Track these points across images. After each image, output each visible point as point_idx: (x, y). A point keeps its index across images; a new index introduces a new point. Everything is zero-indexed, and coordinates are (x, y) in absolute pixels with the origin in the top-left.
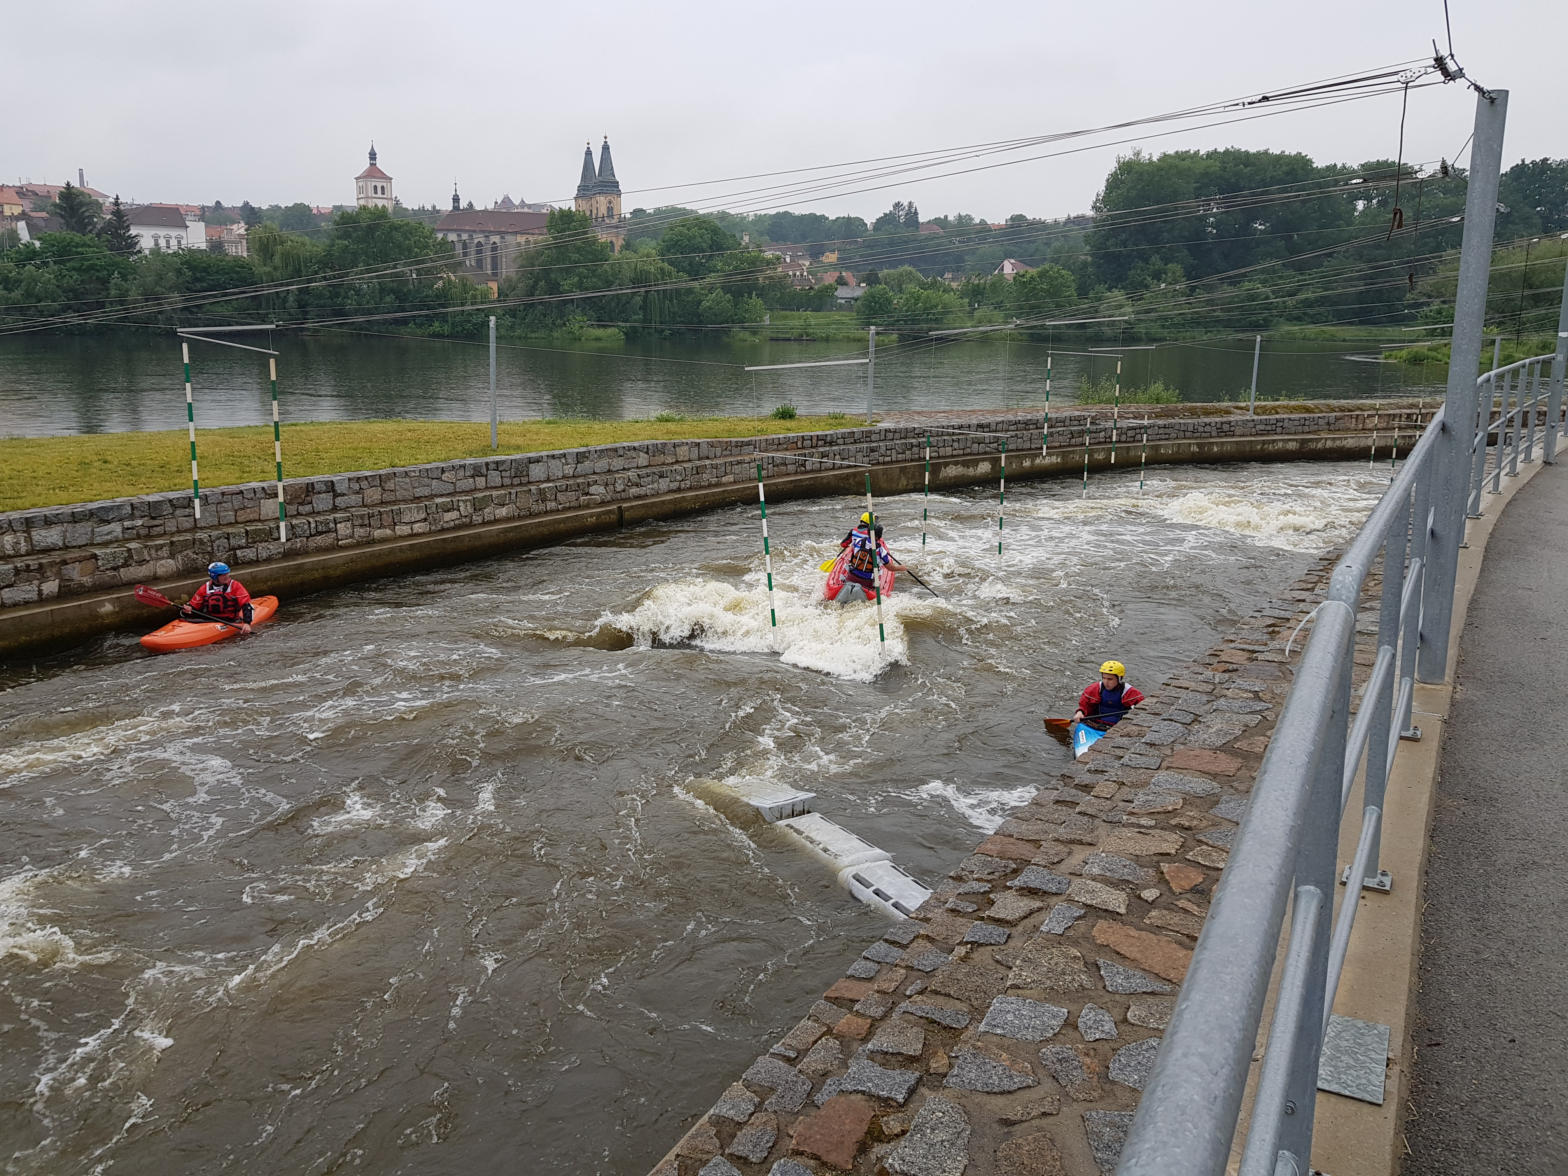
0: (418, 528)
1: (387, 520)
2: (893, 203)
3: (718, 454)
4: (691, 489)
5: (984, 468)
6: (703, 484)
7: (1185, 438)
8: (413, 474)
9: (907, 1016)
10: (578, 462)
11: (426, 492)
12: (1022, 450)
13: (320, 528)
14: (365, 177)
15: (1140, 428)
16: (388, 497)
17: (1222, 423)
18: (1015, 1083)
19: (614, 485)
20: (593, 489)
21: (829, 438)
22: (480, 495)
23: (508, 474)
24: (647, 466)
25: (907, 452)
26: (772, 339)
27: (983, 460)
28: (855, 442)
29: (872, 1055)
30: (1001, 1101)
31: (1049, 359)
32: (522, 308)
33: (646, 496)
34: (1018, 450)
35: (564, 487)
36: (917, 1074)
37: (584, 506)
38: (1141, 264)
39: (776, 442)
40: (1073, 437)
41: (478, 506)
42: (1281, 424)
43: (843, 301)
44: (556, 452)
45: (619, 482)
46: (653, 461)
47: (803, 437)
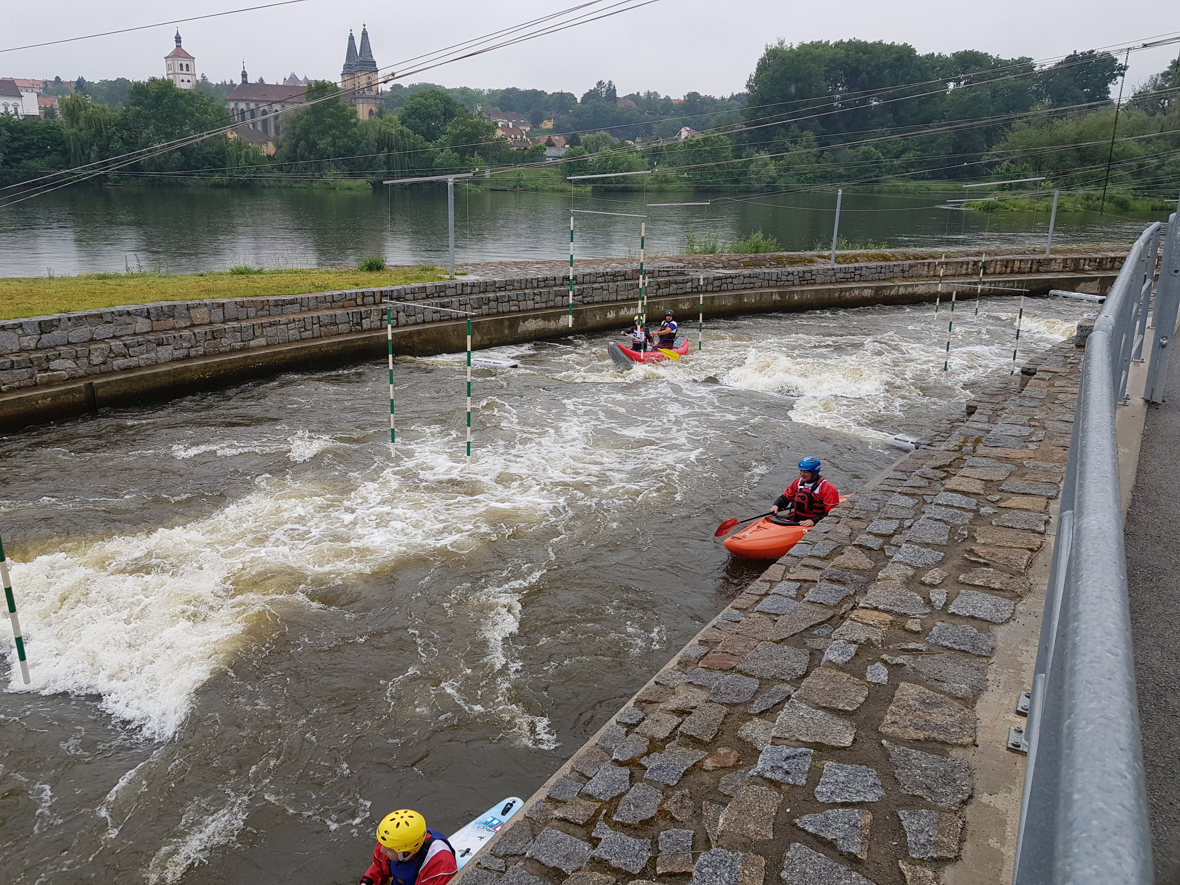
2: (597, 81)
3: (249, 315)
5: (567, 321)
6: (221, 349)
7: (769, 287)
10: (43, 333)
14: (172, 56)
15: (726, 278)
17: (804, 272)
19: (88, 357)
20: (55, 364)
21: (395, 294)
24: (143, 333)
25: (484, 307)
26: (492, 190)
31: (573, 218)
33: (139, 367)
37: (42, 384)
39: (329, 299)
42: (859, 272)
43: (551, 160)
45: (96, 354)
46: (157, 326)
47: (363, 293)
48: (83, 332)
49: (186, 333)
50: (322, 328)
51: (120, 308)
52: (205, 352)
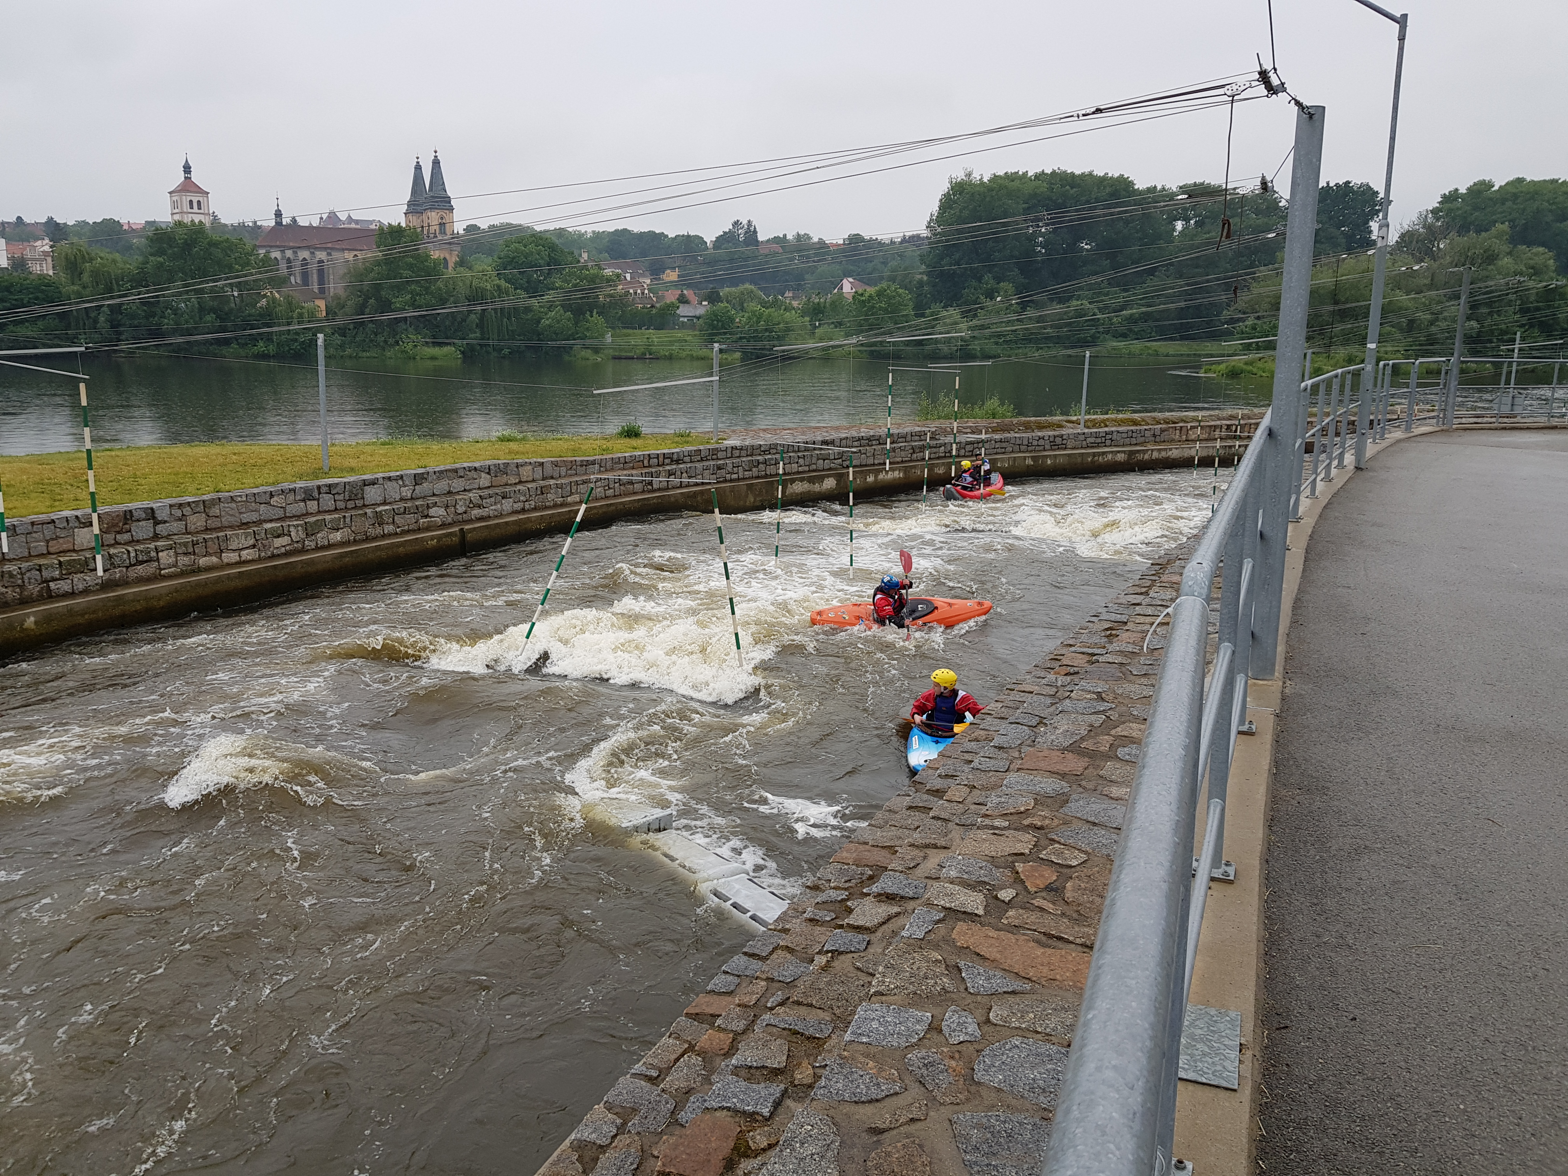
0: (246, 555)
1: (213, 547)
2: (732, 221)
3: (563, 474)
4: (535, 509)
5: (829, 484)
6: (547, 504)
7: (1020, 452)
8: (240, 499)
9: (770, 1029)
10: (416, 484)
11: (254, 517)
12: (866, 466)
13: (140, 558)
14: (179, 191)
15: (978, 443)
16: (212, 523)
17: (1055, 437)
18: (883, 1091)
19: (455, 506)
20: (433, 511)
21: (675, 457)
22: (312, 519)
23: (341, 497)
24: (489, 487)
25: (754, 469)
26: (614, 358)
27: (828, 476)
28: (702, 460)
29: (736, 1071)
30: (869, 1109)
31: (890, 375)
32: (351, 326)
33: (489, 517)
34: (861, 466)
35: (402, 510)
36: (782, 1086)
37: (423, 529)
38: (974, 283)
39: (622, 460)
40: (914, 452)
42: (1110, 437)
43: (686, 320)
44: (392, 474)
45: (459, 504)
47: (649, 455)
49: (519, 488)
51: (468, 464)
52: (537, 506)
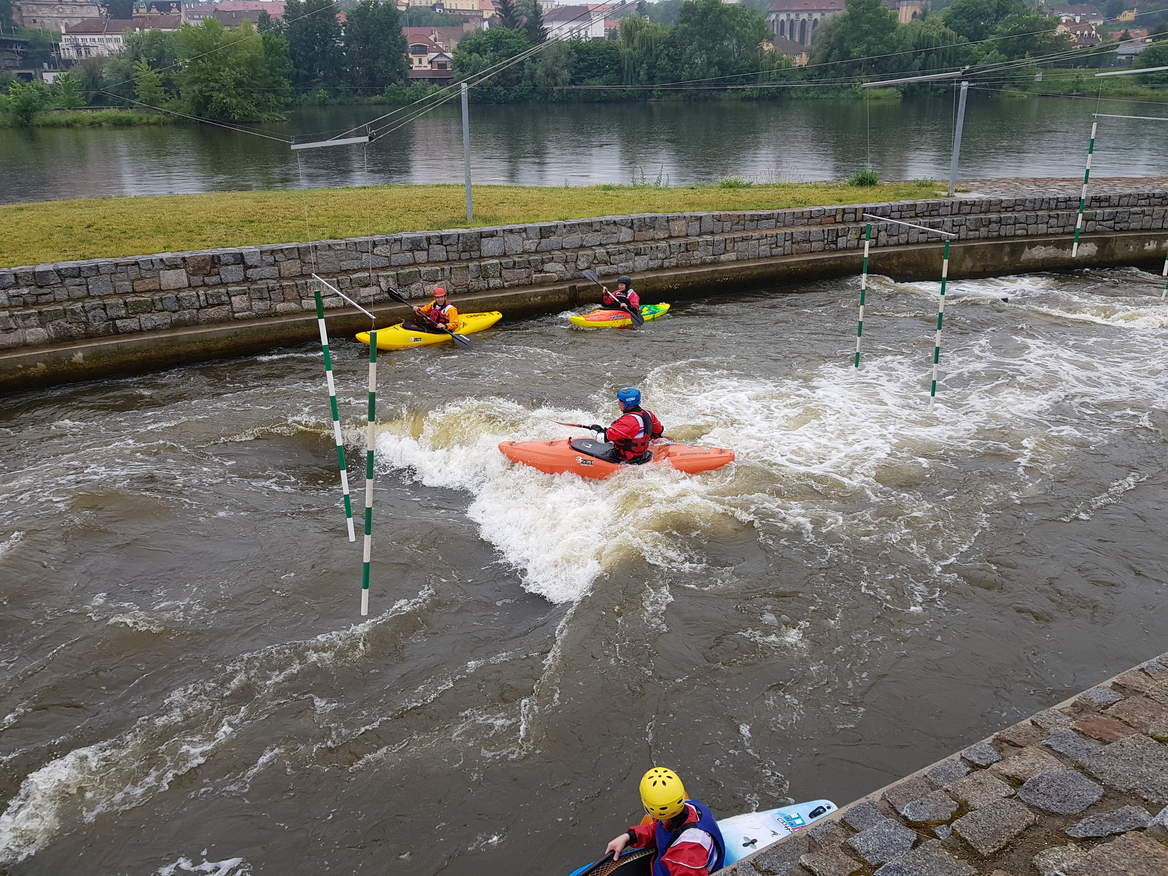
1: (291, 294)
3: (727, 229)
5: (1086, 250)
6: (693, 262)
8: (338, 247)
10: (542, 237)
19: (575, 262)
21: (879, 211)
23: (454, 248)
24: (625, 243)
25: (982, 229)
35: (511, 264)
37: (536, 284)
41: (403, 281)
43: (1124, 58)
45: (582, 259)
46: (639, 236)
47: (844, 210)
48: (575, 239)
49: (663, 244)
50: (794, 246)
51: (608, 218)
52: (677, 264)
